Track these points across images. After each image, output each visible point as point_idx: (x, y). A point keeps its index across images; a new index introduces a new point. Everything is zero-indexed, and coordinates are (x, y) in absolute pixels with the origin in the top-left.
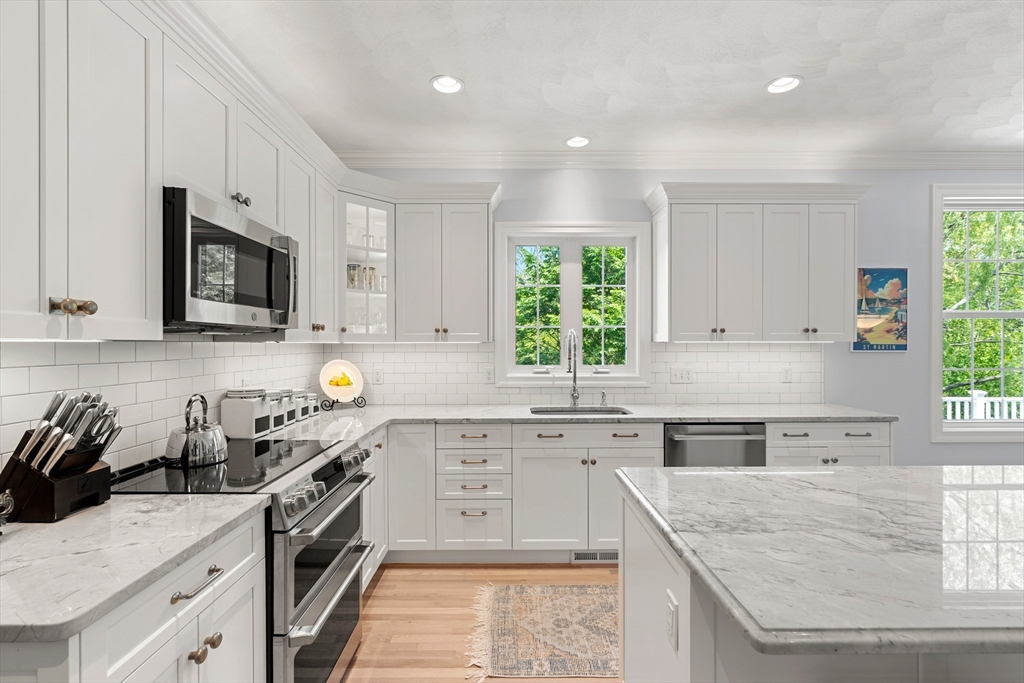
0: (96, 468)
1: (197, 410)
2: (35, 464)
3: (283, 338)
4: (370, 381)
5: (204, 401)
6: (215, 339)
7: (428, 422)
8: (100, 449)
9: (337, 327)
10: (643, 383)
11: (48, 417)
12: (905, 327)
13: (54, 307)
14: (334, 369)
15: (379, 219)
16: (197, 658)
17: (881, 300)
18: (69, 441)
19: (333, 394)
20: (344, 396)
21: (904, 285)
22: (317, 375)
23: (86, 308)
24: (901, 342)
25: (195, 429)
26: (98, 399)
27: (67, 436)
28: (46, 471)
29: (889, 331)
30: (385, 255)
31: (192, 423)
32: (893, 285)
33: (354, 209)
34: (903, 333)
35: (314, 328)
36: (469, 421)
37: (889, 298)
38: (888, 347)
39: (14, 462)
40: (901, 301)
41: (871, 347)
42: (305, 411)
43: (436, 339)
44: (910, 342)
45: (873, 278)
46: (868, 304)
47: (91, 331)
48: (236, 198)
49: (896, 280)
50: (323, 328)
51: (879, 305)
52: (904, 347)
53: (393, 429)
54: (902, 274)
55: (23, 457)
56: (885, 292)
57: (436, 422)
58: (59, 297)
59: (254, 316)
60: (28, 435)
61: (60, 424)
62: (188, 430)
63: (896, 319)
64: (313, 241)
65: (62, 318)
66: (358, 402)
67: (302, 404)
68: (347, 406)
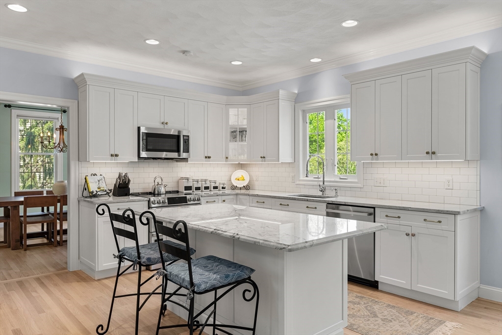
3: (188, 161)
4: (254, 178)
5: (161, 178)
7: (247, 195)
10: (360, 185)
14: (239, 173)
20: (240, 184)
23: (117, 155)
25: (158, 185)
30: (246, 126)
35: (206, 157)
42: (216, 188)
48: (162, 123)
50: (211, 157)
53: (238, 197)
57: (249, 195)
58: (113, 153)
59: (166, 155)
65: (113, 157)
66: (247, 188)
67: (213, 185)
68: (241, 189)
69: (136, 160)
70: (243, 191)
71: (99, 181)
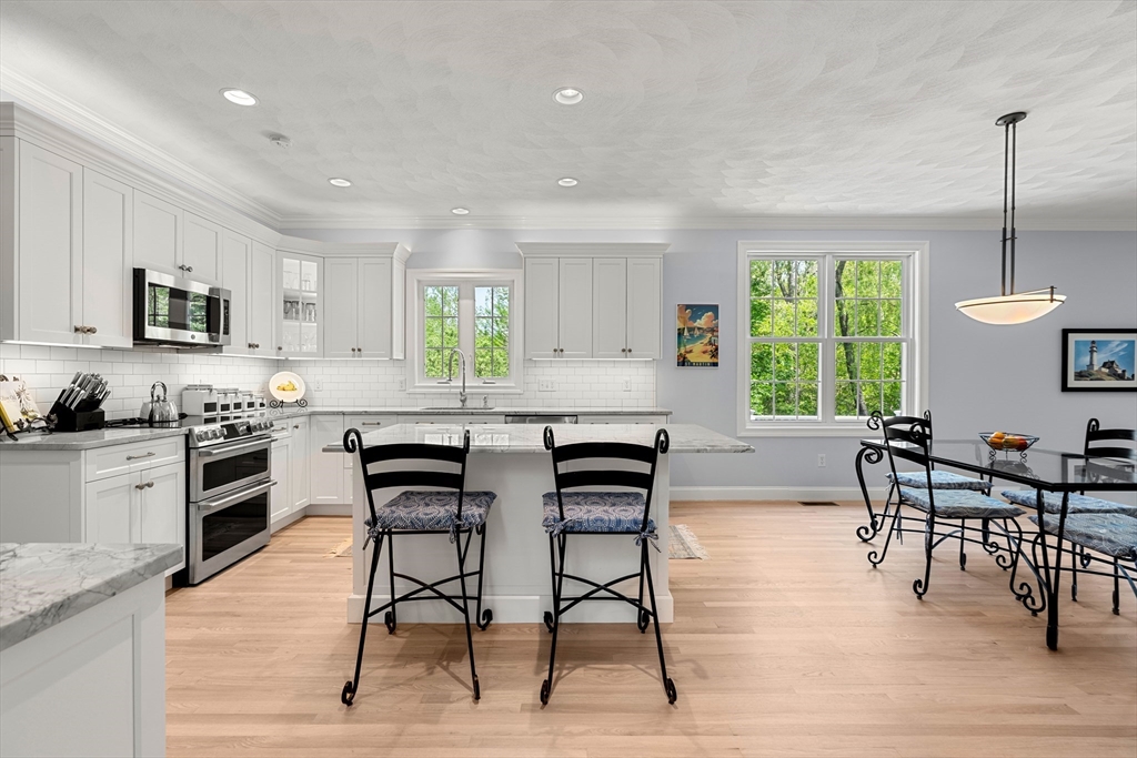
0: (97, 411)
1: (159, 391)
2: (67, 405)
3: (221, 352)
4: (312, 387)
5: (164, 386)
6: (178, 351)
7: (338, 413)
8: (100, 401)
9: (274, 345)
10: (518, 391)
11: (74, 382)
12: (717, 349)
13: (77, 330)
14: (282, 378)
15: (311, 268)
16: (140, 487)
17: (699, 329)
18: (83, 394)
19: (279, 396)
20: (289, 397)
21: (716, 317)
22: (267, 383)
23: (92, 330)
24: (715, 360)
25: (158, 401)
26: (98, 375)
27: (83, 392)
28: (73, 408)
29: (704, 352)
30: (315, 295)
31: (155, 398)
32: (708, 317)
33: (290, 263)
34: (715, 353)
35: (250, 346)
36: (366, 413)
37: (705, 327)
38: (704, 364)
39: (57, 403)
40: (714, 330)
41: (691, 365)
42: (251, 405)
43: (354, 356)
44: (720, 360)
45: (693, 312)
46: (689, 331)
47: (94, 342)
48: (181, 268)
49: (710, 313)
50: (257, 346)
51: (697, 333)
52: (715, 364)
53: (313, 418)
54: (714, 309)
55: (62, 401)
56: (702, 322)
57: (344, 414)
58: (79, 325)
59: (193, 337)
60: (64, 391)
61: (79, 386)
62: (152, 402)
63: (710, 343)
64: (249, 290)
65: (80, 335)
66: (301, 403)
67: (248, 399)
68: (291, 405)
69: (129, 343)
70: (295, 410)
71: (19, 394)
